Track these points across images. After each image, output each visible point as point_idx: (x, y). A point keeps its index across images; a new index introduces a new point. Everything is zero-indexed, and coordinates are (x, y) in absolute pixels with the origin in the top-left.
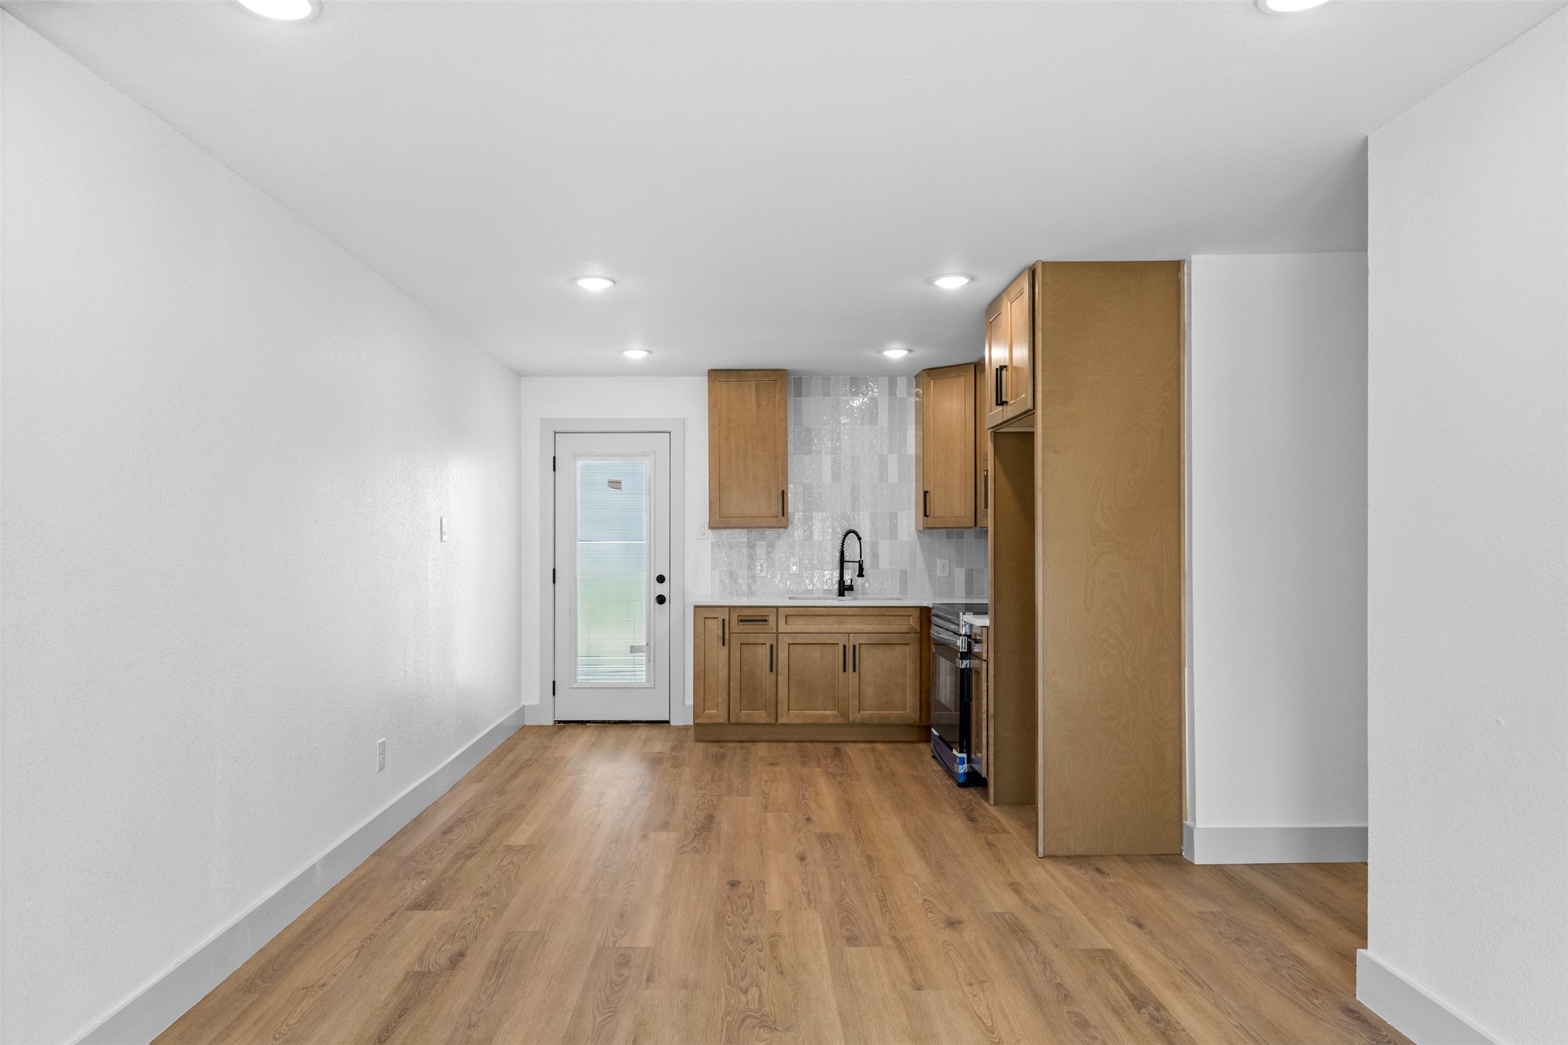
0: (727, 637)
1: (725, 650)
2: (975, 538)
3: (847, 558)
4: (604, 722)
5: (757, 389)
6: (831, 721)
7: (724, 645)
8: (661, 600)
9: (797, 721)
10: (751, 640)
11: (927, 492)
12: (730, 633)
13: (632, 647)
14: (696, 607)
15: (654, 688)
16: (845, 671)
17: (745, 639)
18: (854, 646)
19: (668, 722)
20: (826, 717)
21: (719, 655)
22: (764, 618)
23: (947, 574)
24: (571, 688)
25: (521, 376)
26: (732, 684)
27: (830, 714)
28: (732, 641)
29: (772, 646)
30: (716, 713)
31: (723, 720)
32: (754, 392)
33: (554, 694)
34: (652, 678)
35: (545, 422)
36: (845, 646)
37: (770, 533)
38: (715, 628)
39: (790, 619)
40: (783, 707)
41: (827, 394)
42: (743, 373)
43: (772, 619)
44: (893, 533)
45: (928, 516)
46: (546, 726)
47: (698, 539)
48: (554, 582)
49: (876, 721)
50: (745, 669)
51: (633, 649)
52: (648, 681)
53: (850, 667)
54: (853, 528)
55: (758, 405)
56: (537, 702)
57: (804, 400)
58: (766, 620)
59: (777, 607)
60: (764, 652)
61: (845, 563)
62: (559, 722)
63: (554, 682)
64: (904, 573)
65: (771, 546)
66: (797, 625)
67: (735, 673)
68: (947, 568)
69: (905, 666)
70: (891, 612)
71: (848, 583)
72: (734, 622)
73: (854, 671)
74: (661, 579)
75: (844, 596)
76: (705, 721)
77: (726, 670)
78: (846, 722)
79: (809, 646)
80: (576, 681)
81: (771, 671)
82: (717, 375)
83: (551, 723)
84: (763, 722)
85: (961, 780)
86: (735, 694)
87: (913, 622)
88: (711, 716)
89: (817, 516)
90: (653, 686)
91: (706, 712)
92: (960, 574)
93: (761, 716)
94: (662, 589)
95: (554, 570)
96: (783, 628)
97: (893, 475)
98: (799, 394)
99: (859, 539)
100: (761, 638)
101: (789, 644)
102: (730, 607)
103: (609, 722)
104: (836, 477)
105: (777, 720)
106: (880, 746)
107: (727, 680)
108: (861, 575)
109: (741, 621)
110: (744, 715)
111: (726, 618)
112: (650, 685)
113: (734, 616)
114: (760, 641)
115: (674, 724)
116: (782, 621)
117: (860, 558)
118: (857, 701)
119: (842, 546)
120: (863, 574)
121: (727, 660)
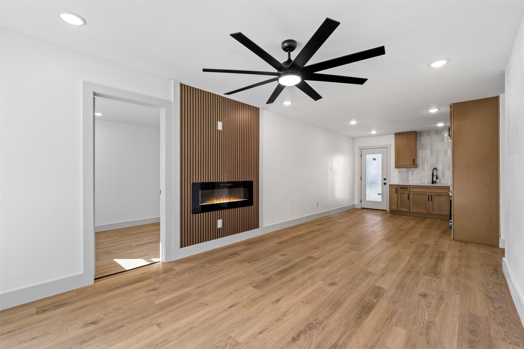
0: (397, 191)
1: (396, 195)
4: (372, 209)
6: (425, 213)
7: (396, 193)
8: (385, 184)
9: (415, 212)
10: (403, 193)
12: (398, 191)
13: (378, 194)
14: (389, 185)
15: (383, 203)
16: (428, 201)
17: (401, 192)
18: (431, 196)
25: (354, 138)
26: (398, 202)
27: (424, 211)
28: (398, 192)
29: (408, 194)
30: (395, 208)
31: (396, 210)
32: (406, 137)
33: (361, 202)
34: (383, 201)
35: (359, 147)
36: (429, 195)
37: (413, 169)
38: (394, 189)
39: (413, 188)
40: (411, 208)
41: (429, 136)
42: (403, 133)
43: (408, 188)
47: (393, 170)
48: (361, 179)
49: (438, 214)
50: (402, 199)
51: (379, 194)
52: (382, 201)
54: (436, 168)
55: (407, 140)
56: (357, 204)
57: (422, 137)
58: (407, 188)
59: (410, 186)
60: (406, 196)
61: (433, 176)
62: (362, 208)
63: (361, 200)
65: (413, 172)
66: (415, 190)
67: (399, 200)
69: (447, 201)
70: (443, 187)
72: (399, 188)
73: (431, 201)
74: (385, 179)
76: (392, 209)
77: (397, 199)
78: (429, 213)
79: (419, 195)
80: (366, 200)
81: (408, 200)
82: (396, 134)
83: (360, 208)
84: (406, 211)
86: (399, 204)
88: (393, 209)
89: (426, 165)
91: (392, 208)
93: (405, 210)
94: (385, 181)
95: (361, 177)
96: (411, 190)
98: (421, 136)
99: (437, 170)
100: (406, 192)
101: (413, 194)
102: (398, 185)
105: (410, 211)
106: (438, 220)
109: (401, 188)
110: (401, 209)
111: (397, 187)
112: (382, 202)
113: (399, 187)
114: (405, 193)
115: (387, 211)
116: (411, 189)
117: (437, 175)
118: (432, 209)
119: (433, 172)
120: (438, 179)
121: (397, 197)
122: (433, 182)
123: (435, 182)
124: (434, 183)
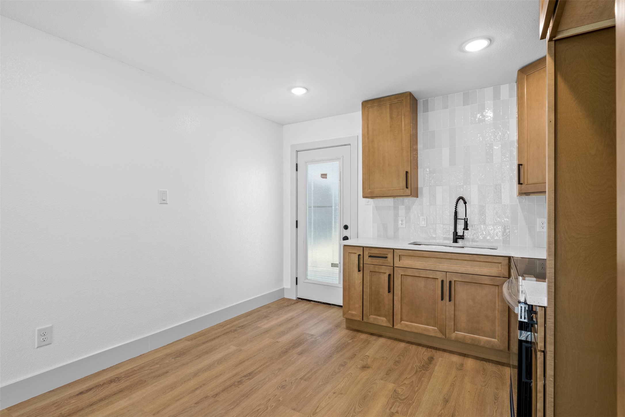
0: (361, 266)
1: (360, 275)
3: (458, 216)
5: (391, 108)
6: (432, 334)
7: (359, 271)
8: (346, 239)
9: (406, 329)
10: (377, 270)
11: (521, 165)
12: (363, 264)
16: (442, 299)
17: (372, 268)
18: (450, 282)
20: (428, 330)
21: (357, 277)
22: (385, 256)
24: (304, 282)
25: (283, 125)
26: (364, 297)
27: (432, 329)
28: (365, 269)
29: (389, 275)
30: (356, 313)
31: (359, 318)
32: (388, 110)
33: (297, 284)
35: (292, 146)
36: (442, 281)
37: (407, 200)
38: (355, 259)
39: (403, 258)
40: (397, 317)
41: (446, 107)
43: (390, 256)
44: (497, 199)
45: (522, 184)
46: (293, 300)
47: (365, 205)
48: (297, 227)
49: (469, 342)
50: (373, 288)
51: (333, 265)
52: (339, 283)
53: (447, 297)
54: (464, 197)
55: (391, 118)
56: (289, 287)
57: (429, 113)
58: (386, 257)
59: (393, 249)
60: (385, 278)
61: (458, 220)
62: (299, 298)
63: (297, 278)
64: (506, 228)
65: (408, 209)
66: (407, 262)
67: (367, 290)
69: (495, 303)
70: (482, 259)
71: (459, 234)
72: (366, 256)
73: (450, 300)
74: (346, 227)
75: (457, 244)
76: (349, 317)
77: (361, 287)
78: (444, 337)
79: (416, 278)
80: (306, 279)
81: (389, 292)
82: (367, 104)
83: (295, 298)
84: (385, 325)
86: (366, 303)
87: (499, 268)
88: (352, 315)
89: (439, 189)
91: (349, 312)
93: (383, 321)
94: (346, 233)
95: (297, 221)
96: (397, 262)
97: (497, 157)
98: (426, 110)
99: (465, 203)
100: (383, 269)
101: (401, 275)
102: (364, 247)
104: (453, 162)
105: (393, 326)
107: (362, 294)
108: (466, 228)
109: (371, 256)
110: (372, 318)
111: (362, 253)
112: (340, 285)
113: (366, 253)
114: (382, 271)
116: (397, 259)
117: (466, 216)
118: (452, 323)
119: (456, 208)
120: (468, 228)
121: (362, 281)
122: (457, 238)
123: (462, 237)
124: (459, 240)
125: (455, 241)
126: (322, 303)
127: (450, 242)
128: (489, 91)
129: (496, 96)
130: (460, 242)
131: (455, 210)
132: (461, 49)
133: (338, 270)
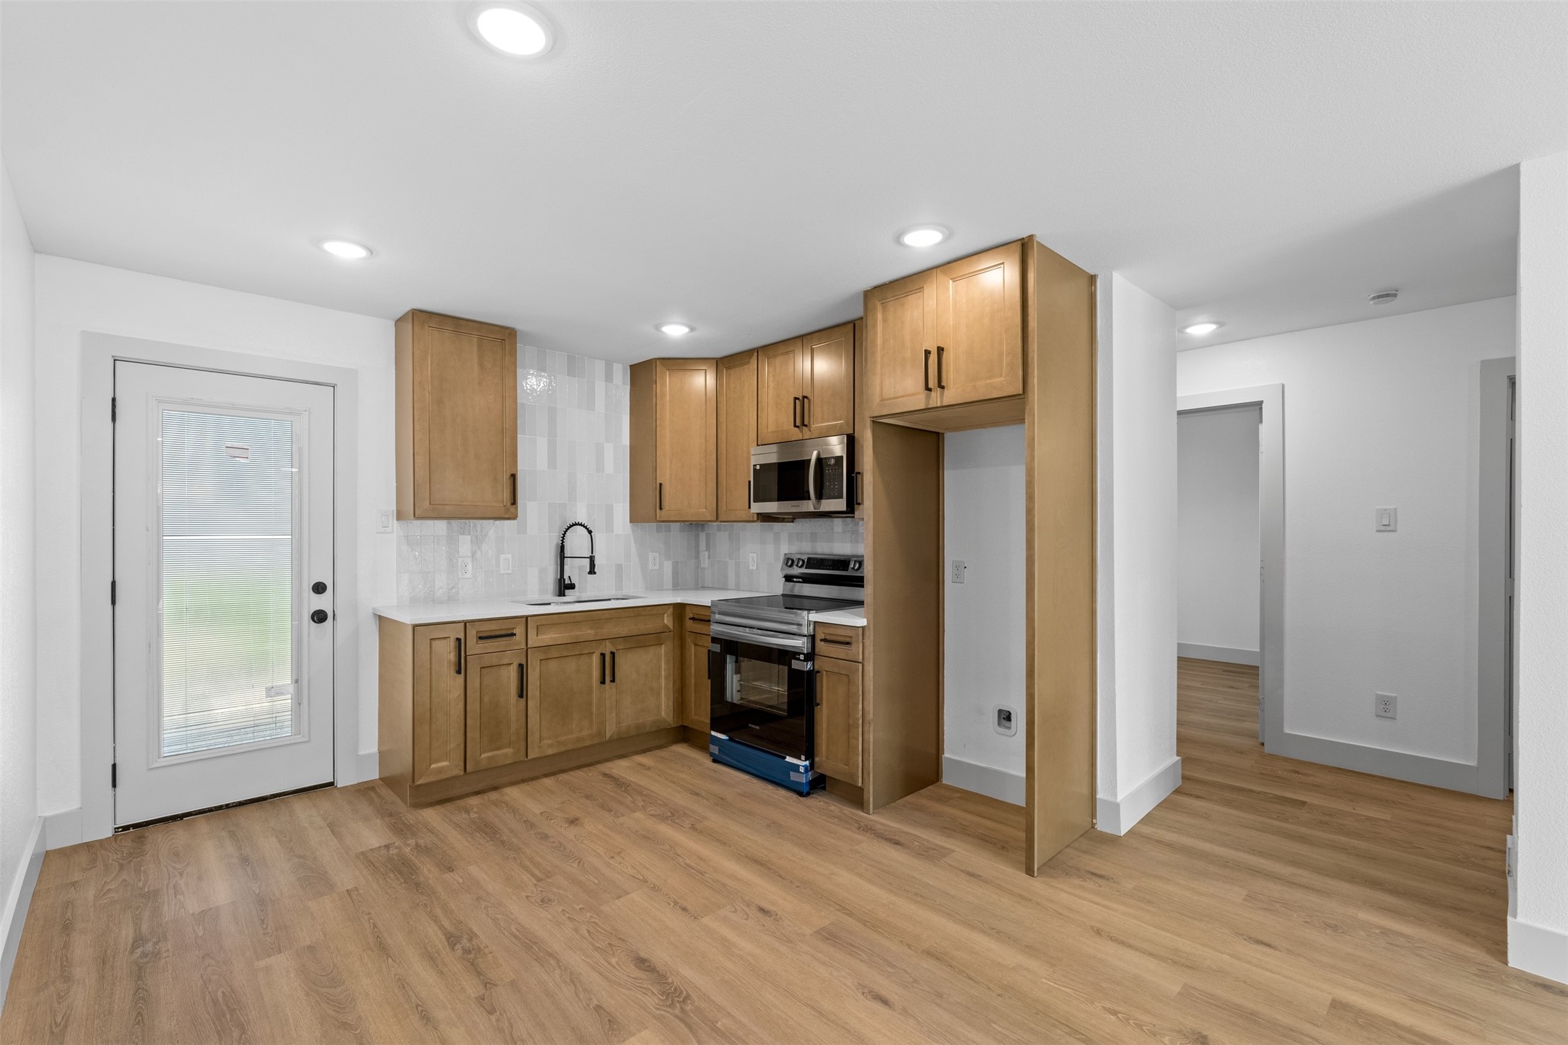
0: (463, 659)
1: (460, 678)
2: (680, 531)
3: (567, 553)
5: (480, 347)
6: (586, 743)
7: (458, 673)
8: (319, 617)
9: (550, 751)
10: (495, 662)
11: (662, 484)
12: (466, 656)
16: (602, 682)
17: (487, 660)
18: (613, 654)
19: (331, 784)
20: (582, 739)
21: (451, 685)
22: (510, 632)
23: (657, 567)
24: (150, 769)
26: (469, 722)
27: (585, 735)
28: (470, 666)
29: (520, 666)
30: (445, 765)
31: (457, 771)
32: (475, 349)
33: (114, 785)
34: (303, 728)
35: (94, 342)
36: (602, 655)
38: (446, 652)
39: (541, 630)
40: (534, 738)
42: (462, 322)
43: (519, 631)
44: (609, 527)
45: (662, 509)
46: (101, 842)
47: (378, 533)
48: (113, 602)
50: (486, 699)
51: (272, 692)
52: (298, 732)
53: (608, 679)
55: (481, 366)
58: (512, 634)
59: (527, 617)
60: (513, 672)
61: (565, 559)
62: (126, 828)
63: (114, 766)
64: (619, 567)
65: (477, 541)
66: (550, 636)
67: (473, 708)
68: (657, 561)
69: (660, 668)
71: (567, 582)
72: (472, 640)
73: (613, 681)
74: (319, 588)
75: (564, 595)
76: (432, 779)
77: (461, 705)
78: (603, 740)
79: (563, 660)
80: (160, 756)
81: (520, 694)
82: (428, 320)
83: (109, 833)
84: (509, 761)
85: (805, 790)
86: (474, 734)
87: (668, 620)
88: (440, 770)
90: (307, 739)
91: (432, 766)
92: (668, 566)
93: (506, 754)
94: (322, 602)
95: (113, 584)
96: (533, 641)
97: (609, 467)
99: (590, 532)
100: (507, 658)
101: (541, 661)
102: (465, 623)
103: (228, 806)
104: (552, 463)
105: (526, 756)
106: (640, 759)
107: (463, 718)
108: (592, 572)
109: (480, 638)
110: (485, 759)
111: (461, 636)
112: (299, 738)
113: (472, 633)
114: (506, 661)
115: (340, 784)
116: (531, 634)
117: (592, 553)
118: (614, 715)
119: (562, 541)
120: (596, 570)
121: (462, 691)
122: (564, 587)
123: (572, 586)
124: (567, 592)
125: (561, 594)
126: (234, 806)
127: (550, 596)
128: (600, 366)
129: (609, 377)
130: (571, 595)
131: (562, 544)
132: (658, 328)
133: (290, 701)
